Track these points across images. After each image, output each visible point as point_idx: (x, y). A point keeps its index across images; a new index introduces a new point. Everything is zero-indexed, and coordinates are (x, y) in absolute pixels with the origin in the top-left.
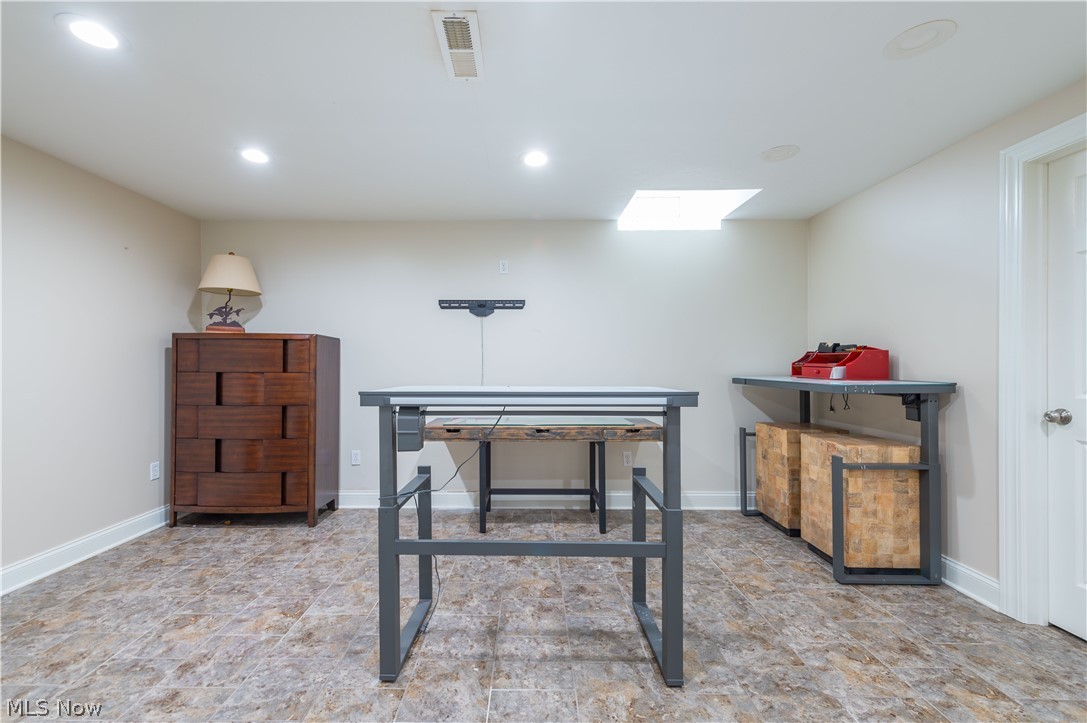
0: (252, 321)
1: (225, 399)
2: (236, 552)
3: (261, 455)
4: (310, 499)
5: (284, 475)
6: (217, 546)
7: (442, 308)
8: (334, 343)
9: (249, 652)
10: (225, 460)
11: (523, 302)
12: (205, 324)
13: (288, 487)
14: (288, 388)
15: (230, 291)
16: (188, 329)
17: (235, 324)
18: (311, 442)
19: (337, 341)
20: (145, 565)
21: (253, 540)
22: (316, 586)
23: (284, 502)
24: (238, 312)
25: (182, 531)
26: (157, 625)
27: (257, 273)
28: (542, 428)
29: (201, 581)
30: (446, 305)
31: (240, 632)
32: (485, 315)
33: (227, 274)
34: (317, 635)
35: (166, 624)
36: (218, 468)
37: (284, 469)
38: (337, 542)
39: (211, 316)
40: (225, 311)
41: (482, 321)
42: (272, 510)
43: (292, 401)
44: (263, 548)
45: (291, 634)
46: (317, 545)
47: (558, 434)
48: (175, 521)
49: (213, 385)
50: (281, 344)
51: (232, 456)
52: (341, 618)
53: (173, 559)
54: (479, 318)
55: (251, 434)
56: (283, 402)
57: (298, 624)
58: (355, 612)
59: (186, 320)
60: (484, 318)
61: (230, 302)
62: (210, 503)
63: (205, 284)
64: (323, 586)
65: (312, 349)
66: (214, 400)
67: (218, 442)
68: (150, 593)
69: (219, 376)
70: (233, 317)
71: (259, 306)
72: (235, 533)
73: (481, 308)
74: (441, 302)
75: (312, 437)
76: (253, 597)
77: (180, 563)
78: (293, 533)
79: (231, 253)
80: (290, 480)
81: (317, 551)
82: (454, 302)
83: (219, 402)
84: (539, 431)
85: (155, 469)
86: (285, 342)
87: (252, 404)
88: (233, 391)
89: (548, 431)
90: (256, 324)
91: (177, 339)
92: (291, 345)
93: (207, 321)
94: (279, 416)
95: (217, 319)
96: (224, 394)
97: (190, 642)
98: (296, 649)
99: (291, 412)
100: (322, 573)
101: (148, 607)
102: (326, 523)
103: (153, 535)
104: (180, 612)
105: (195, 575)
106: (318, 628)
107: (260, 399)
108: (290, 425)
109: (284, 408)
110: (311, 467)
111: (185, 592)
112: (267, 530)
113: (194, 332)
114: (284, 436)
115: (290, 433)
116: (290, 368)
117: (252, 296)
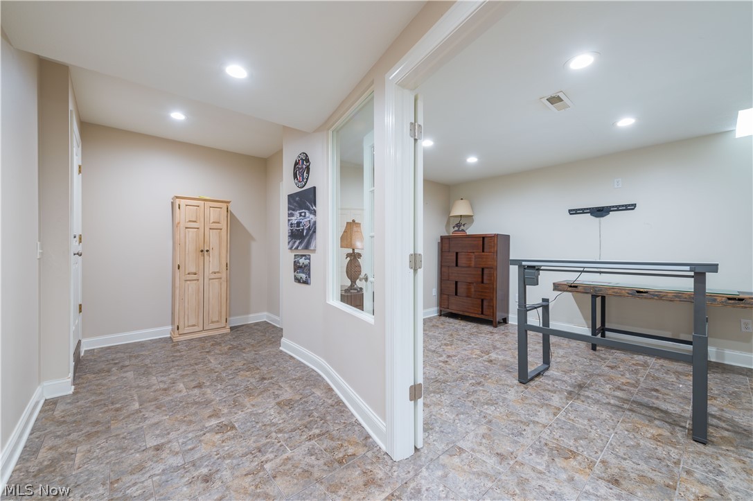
0: (470, 229)
1: (459, 264)
2: (463, 329)
3: (473, 290)
4: (494, 314)
5: (482, 301)
6: (456, 326)
7: (571, 214)
8: (507, 238)
9: (469, 359)
10: (459, 291)
11: (635, 205)
12: (451, 232)
13: (484, 307)
14: (484, 260)
15: (461, 216)
16: (446, 234)
17: (463, 230)
18: (495, 286)
19: (509, 236)
20: (433, 326)
21: (470, 327)
22: (495, 348)
23: (482, 313)
24: (464, 225)
25: (443, 318)
26: (439, 343)
27: (472, 207)
28: (642, 290)
29: (452, 335)
30: (573, 212)
31: (466, 353)
32: (602, 216)
33: (461, 209)
34: (494, 362)
35: (442, 344)
36: (456, 294)
37: (483, 297)
38: (506, 336)
39: (454, 227)
40: (458, 225)
41: (600, 221)
42: (477, 316)
43: (486, 266)
44: (474, 331)
45: (484, 358)
46: (496, 335)
47: (656, 295)
48: (441, 314)
49: (455, 257)
50: (482, 239)
51: (462, 289)
52: (504, 360)
53: (442, 326)
54: (598, 219)
55: (469, 280)
56: (482, 266)
57: (487, 357)
58: (512, 360)
59: (445, 230)
60: (602, 219)
61: (462, 221)
62: (453, 309)
63: (451, 215)
64: (498, 348)
65: (496, 241)
66: (454, 264)
67: (456, 283)
68: (436, 334)
69: (457, 253)
70: (462, 227)
71: (472, 221)
72: (463, 323)
73: (600, 212)
74: (570, 211)
75: (495, 284)
76: (470, 344)
77: (444, 328)
78: (486, 328)
79: (462, 199)
80: (485, 303)
81: (497, 337)
82: (579, 210)
83: (457, 265)
84: (638, 292)
85: (434, 292)
86: (483, 238)
87: (469, 267)
88: (462, 261)
89: (645, 292)
90: (472, 230)
91: (442, 238)
92: (486, 239)
93: (452, 230)
94: (480, 273)
95: (456, 229)
96: (459, 261)
97: (450, 350)
98: (486, 363)
99: (486, 271)
100: (498, 344)
101: (436, 338)
102: (502, 327)
103: (434, 317)
104: (445, 342)
105: (450, 333)
106: (494, 360)
107: (473, 264)
108: (485, 277)
109: (483, 269)
110: (495, 298)
111: (447, 337)
112: (476, 325)
113: (447, 235)
114: (482, 282)
115: (485, 281)
116: (485, 251)
117: (470, 218)
